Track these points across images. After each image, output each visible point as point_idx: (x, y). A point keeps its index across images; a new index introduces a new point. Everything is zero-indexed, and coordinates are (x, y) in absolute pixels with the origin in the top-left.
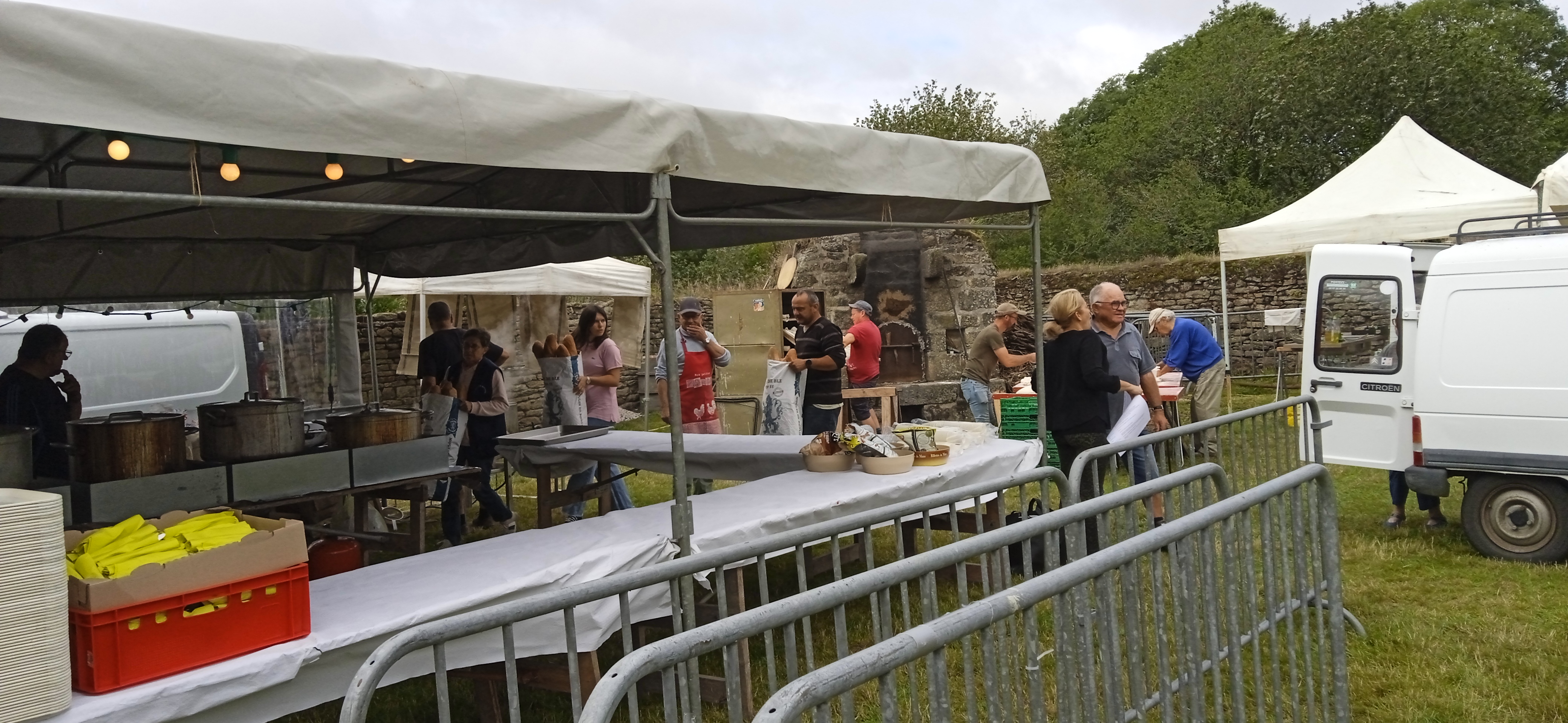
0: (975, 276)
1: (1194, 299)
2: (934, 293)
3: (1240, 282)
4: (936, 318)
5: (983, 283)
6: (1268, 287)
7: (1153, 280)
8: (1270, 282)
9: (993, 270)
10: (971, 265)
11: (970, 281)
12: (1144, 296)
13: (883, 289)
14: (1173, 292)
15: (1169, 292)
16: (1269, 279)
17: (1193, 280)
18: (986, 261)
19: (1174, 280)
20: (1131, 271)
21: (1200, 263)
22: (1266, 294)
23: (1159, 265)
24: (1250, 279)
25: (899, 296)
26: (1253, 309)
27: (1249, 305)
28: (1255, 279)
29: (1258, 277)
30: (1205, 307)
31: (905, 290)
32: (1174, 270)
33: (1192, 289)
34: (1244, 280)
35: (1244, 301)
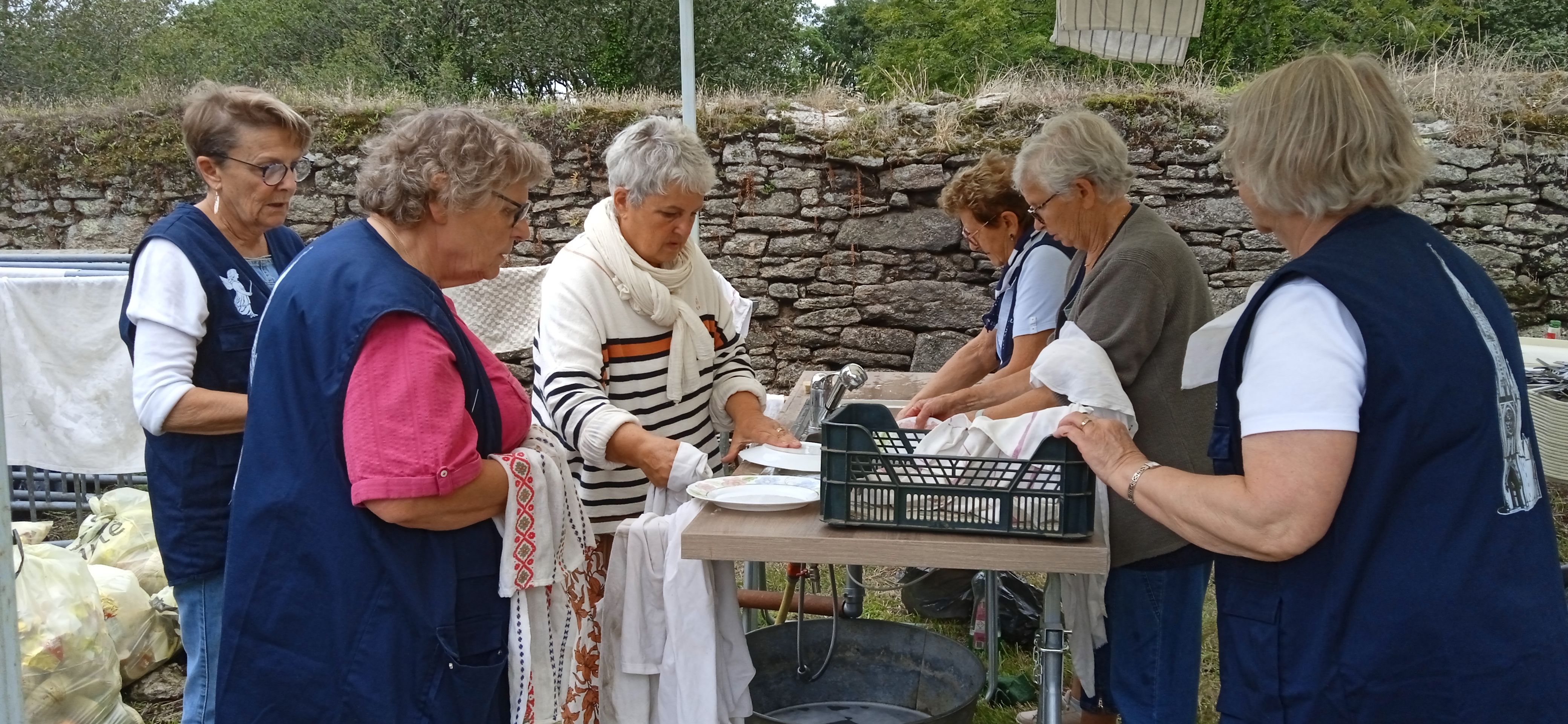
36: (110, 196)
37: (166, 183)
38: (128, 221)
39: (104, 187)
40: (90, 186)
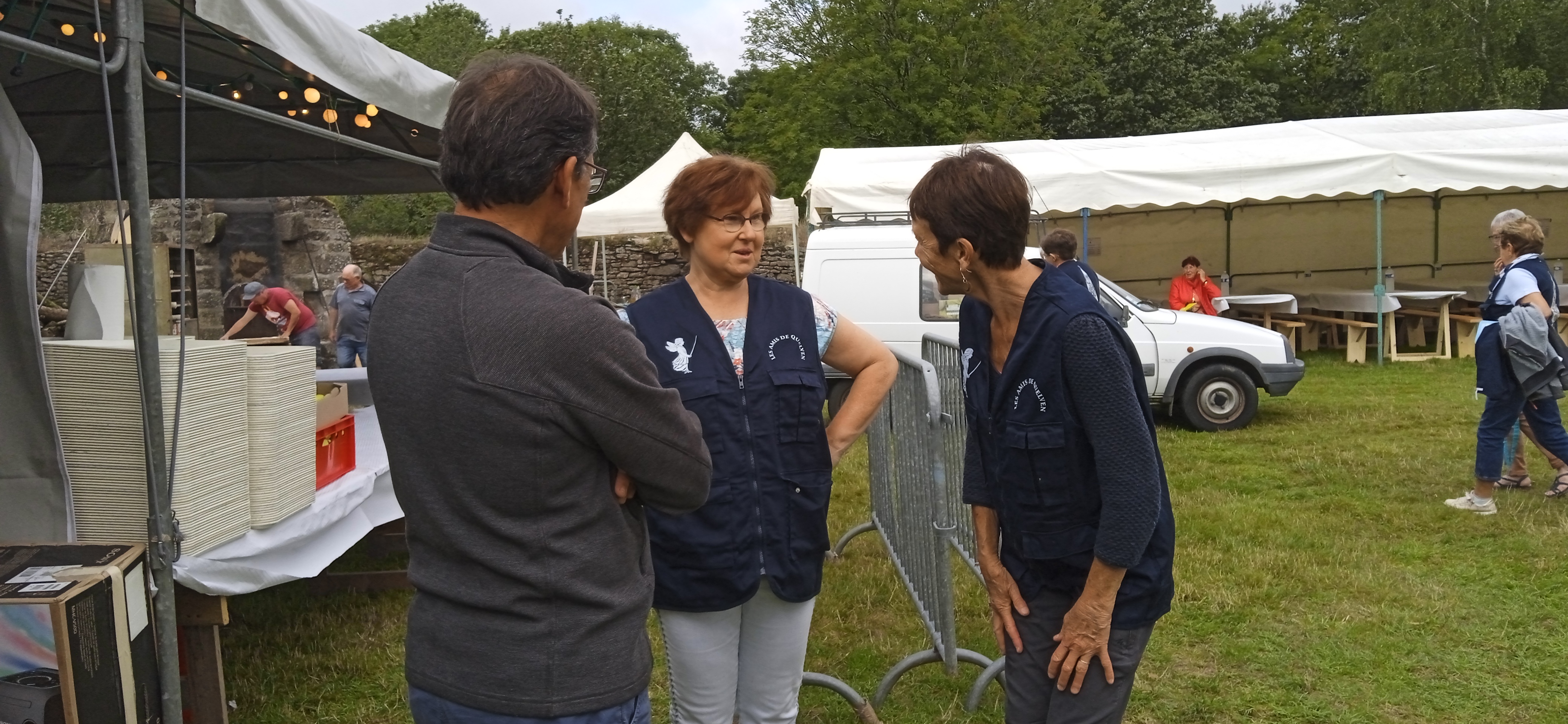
0: (332, 241)
2: (291, 256)
4: (294, 280)
5: (339, 248)
9: (348, 237)
10: (327, 231)
11: (326, 245)
13: (237, 251)
18: (341, 228)
25: (252, 257)
31: (258, 253)
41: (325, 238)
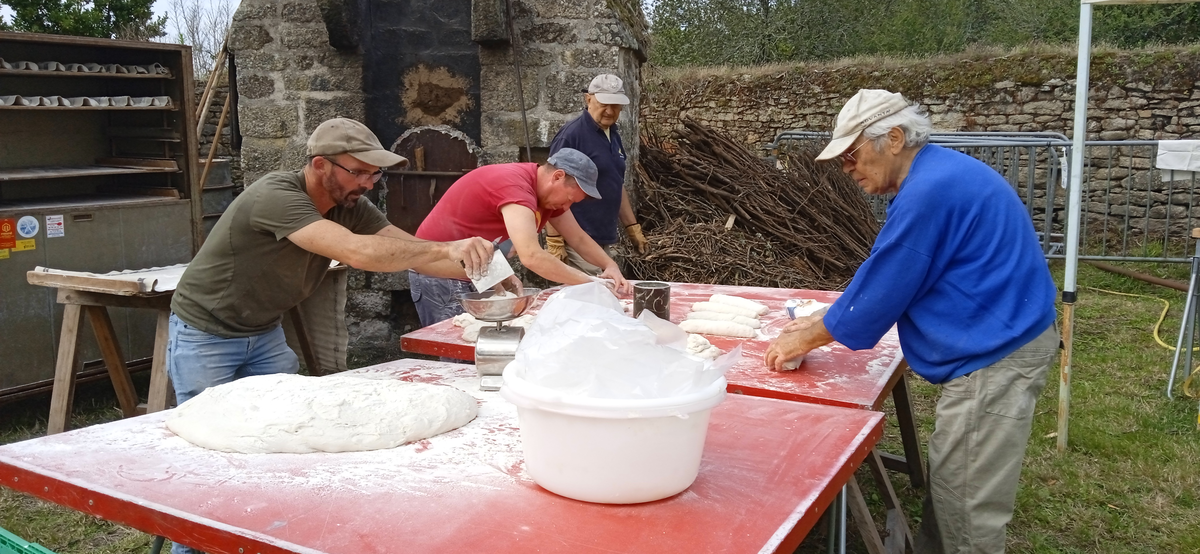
0: (580, 45)
1: (1036, 115)
2: (498, 74)
3: (1116, 90)
4: (501, 124)
5: (595, 59)
6: (1162, 101)
7: (975, 82)
8: (1169, 91)
9: (614, 35)
10: (573, 22)
11: (568, 53)
12: (958, 107)
13: (415, 64)
14: (1004, 102)
15: (997, 103)
16: (1167, 87)
17: (1038, 85)
18: (601, 15)
19: (1008, 84)
20: (943, 68)
21: (1053, 58)
22: (1158, 112)
23: (986, 59)
24: (1133, 85)
25: (441, 78)
26: (1134, 137)
27: (1128, 129)
28: (1141, 85)
29: (1147, 82)
30: (1054, 128)
31: (451, 69)
32: (1009, 67)
33: (1035, 99)
34: (1123, 88)
35: (1120, 122)
36: (947, 102)
37: (977, 96)
38: (955, 115)
39: (945, 99)
40: (938, 98)
41: (566, 38)
